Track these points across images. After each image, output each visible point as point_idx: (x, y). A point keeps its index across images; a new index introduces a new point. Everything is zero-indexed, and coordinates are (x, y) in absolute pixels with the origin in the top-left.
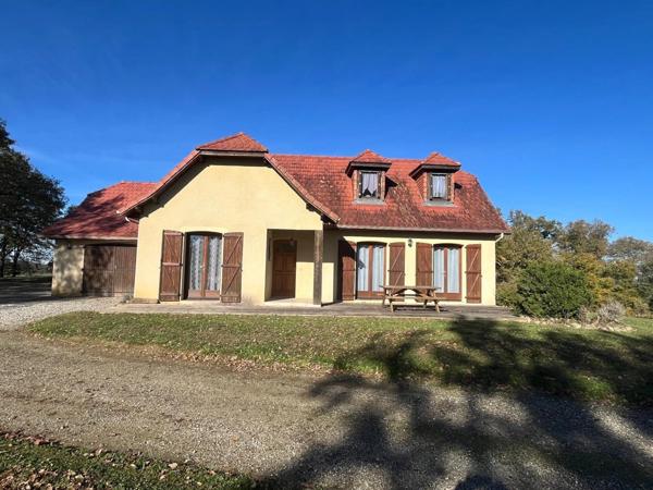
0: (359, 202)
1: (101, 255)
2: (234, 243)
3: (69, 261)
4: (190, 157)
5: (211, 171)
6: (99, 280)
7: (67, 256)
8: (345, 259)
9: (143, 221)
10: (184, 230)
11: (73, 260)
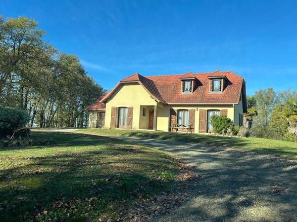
0: (183, 93)
1: (102, 116)
2: (131, 110)
3: (93, 118)
4: (118, 84)
5: (125, 87)
6: (101, 124)
7: (93, 116)
8: (172, 116)
9: (107, 104)
10: (118, 106)
11: (94, 118)
